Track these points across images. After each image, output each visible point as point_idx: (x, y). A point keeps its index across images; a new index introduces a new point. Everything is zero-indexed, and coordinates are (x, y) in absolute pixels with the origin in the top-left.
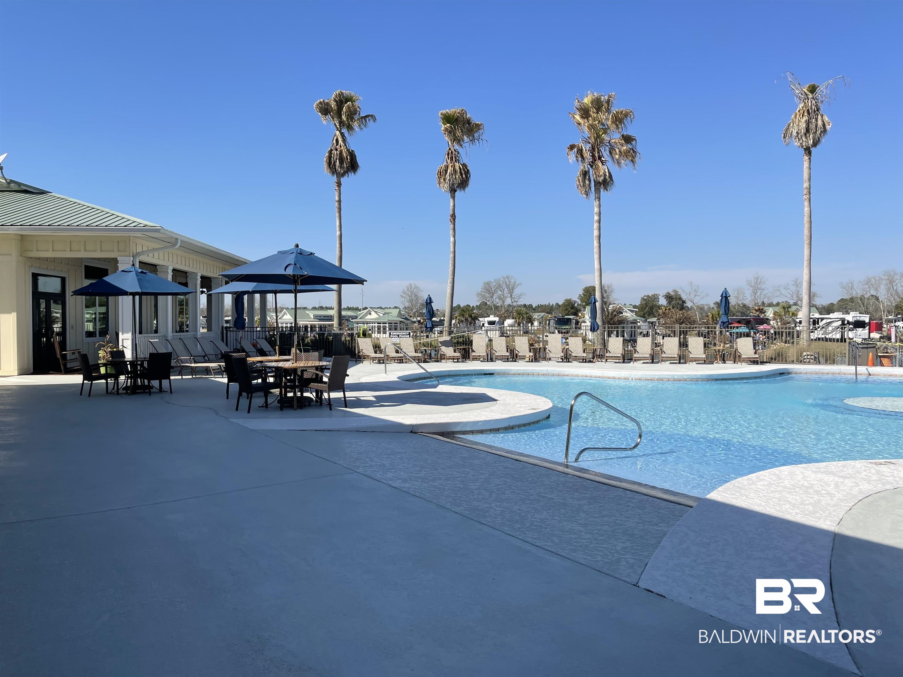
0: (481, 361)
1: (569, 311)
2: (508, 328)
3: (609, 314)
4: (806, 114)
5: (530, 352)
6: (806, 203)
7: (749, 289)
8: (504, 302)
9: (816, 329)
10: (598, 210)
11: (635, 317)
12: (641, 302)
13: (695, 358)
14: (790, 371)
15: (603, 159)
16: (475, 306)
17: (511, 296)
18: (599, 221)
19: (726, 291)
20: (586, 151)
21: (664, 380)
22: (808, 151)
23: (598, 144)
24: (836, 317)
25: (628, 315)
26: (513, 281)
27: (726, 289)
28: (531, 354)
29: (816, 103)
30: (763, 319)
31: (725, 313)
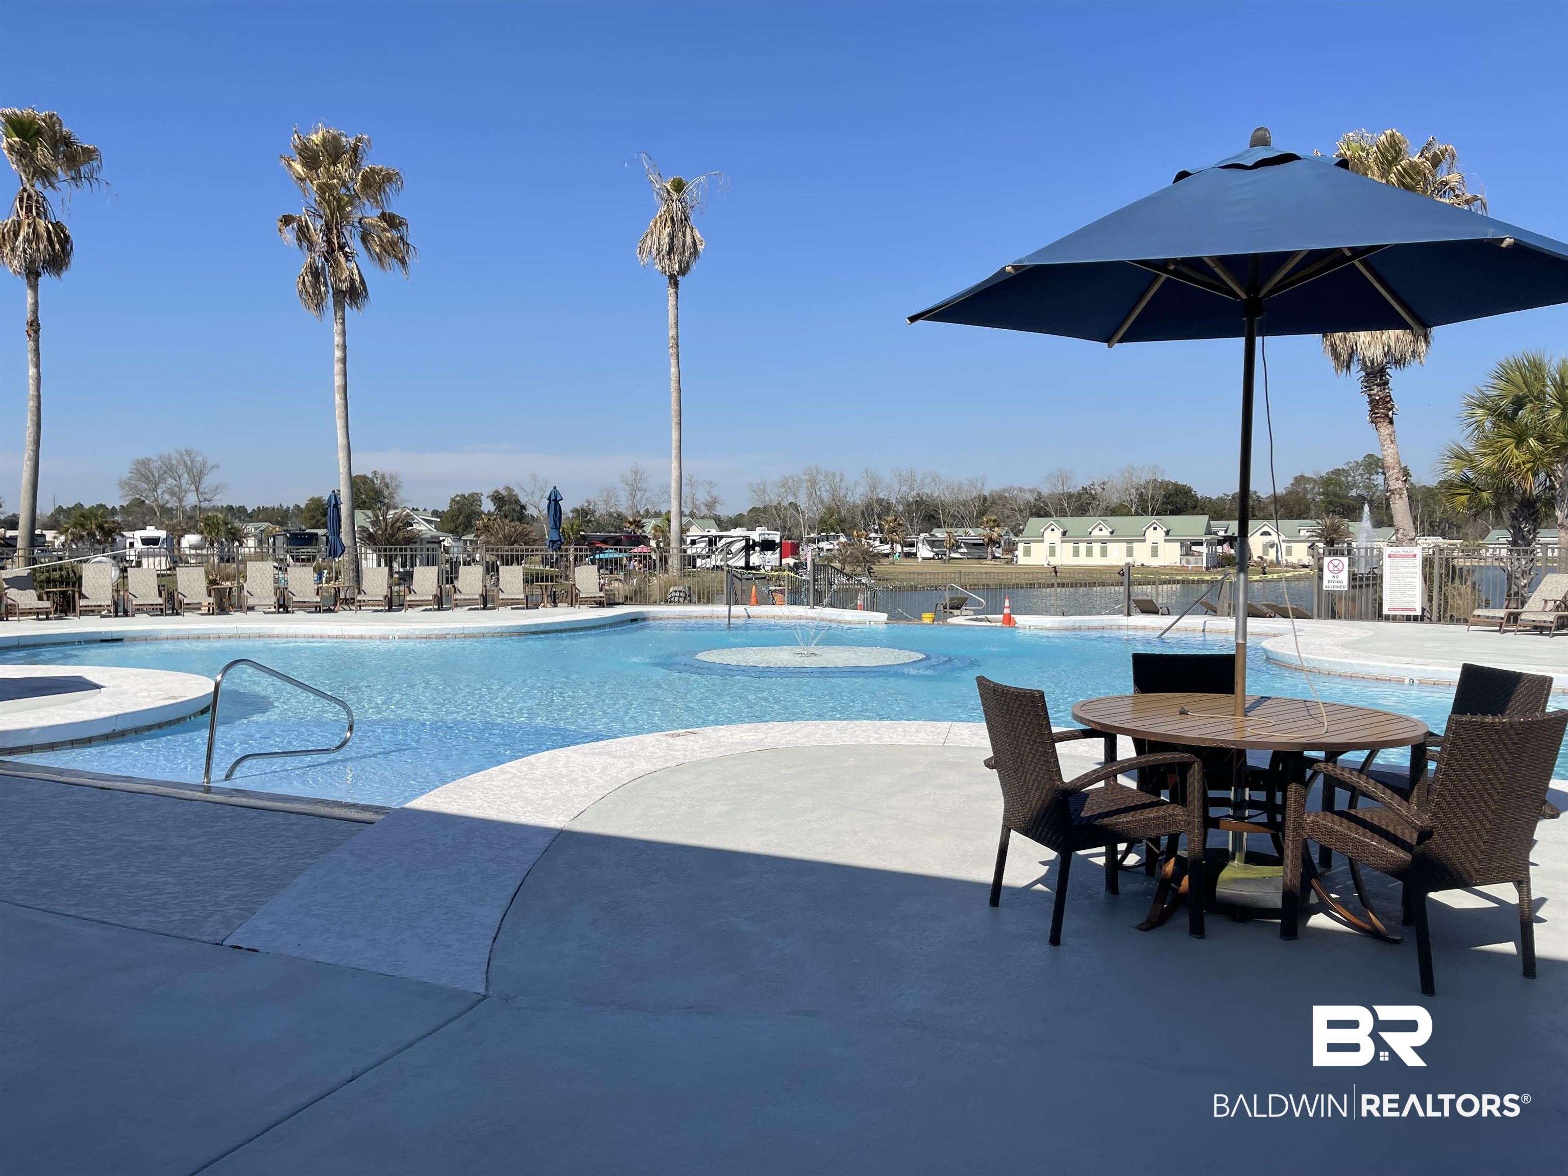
0: (103, 616)
1: (318, 521)
2: (187, 551)
3: (387, 526)
4: (669, 223)
5: (210, 595)
6: (673, 361)
7: (625, 490)
8: (180, 500)
9: (714, 553)
10: (341, 341)
11: (435, 532)
12: (451, 507)
13: (512, 599)
14: (646, 615)
15: (347, 249)
16: (117, 507)
17: (197, 489)
18: (344, 360)
19: (555, 491)
20: (315, 230)
21: (448, 636)
22: (674, 281)
23: (337, 221)
24: (739, 535)
25: (422, 527)
26: (199, 459)
27: (555, 488)
28: (211, 600)
29: (683, 207)
30: (638, 537)
31: (554, 527)
